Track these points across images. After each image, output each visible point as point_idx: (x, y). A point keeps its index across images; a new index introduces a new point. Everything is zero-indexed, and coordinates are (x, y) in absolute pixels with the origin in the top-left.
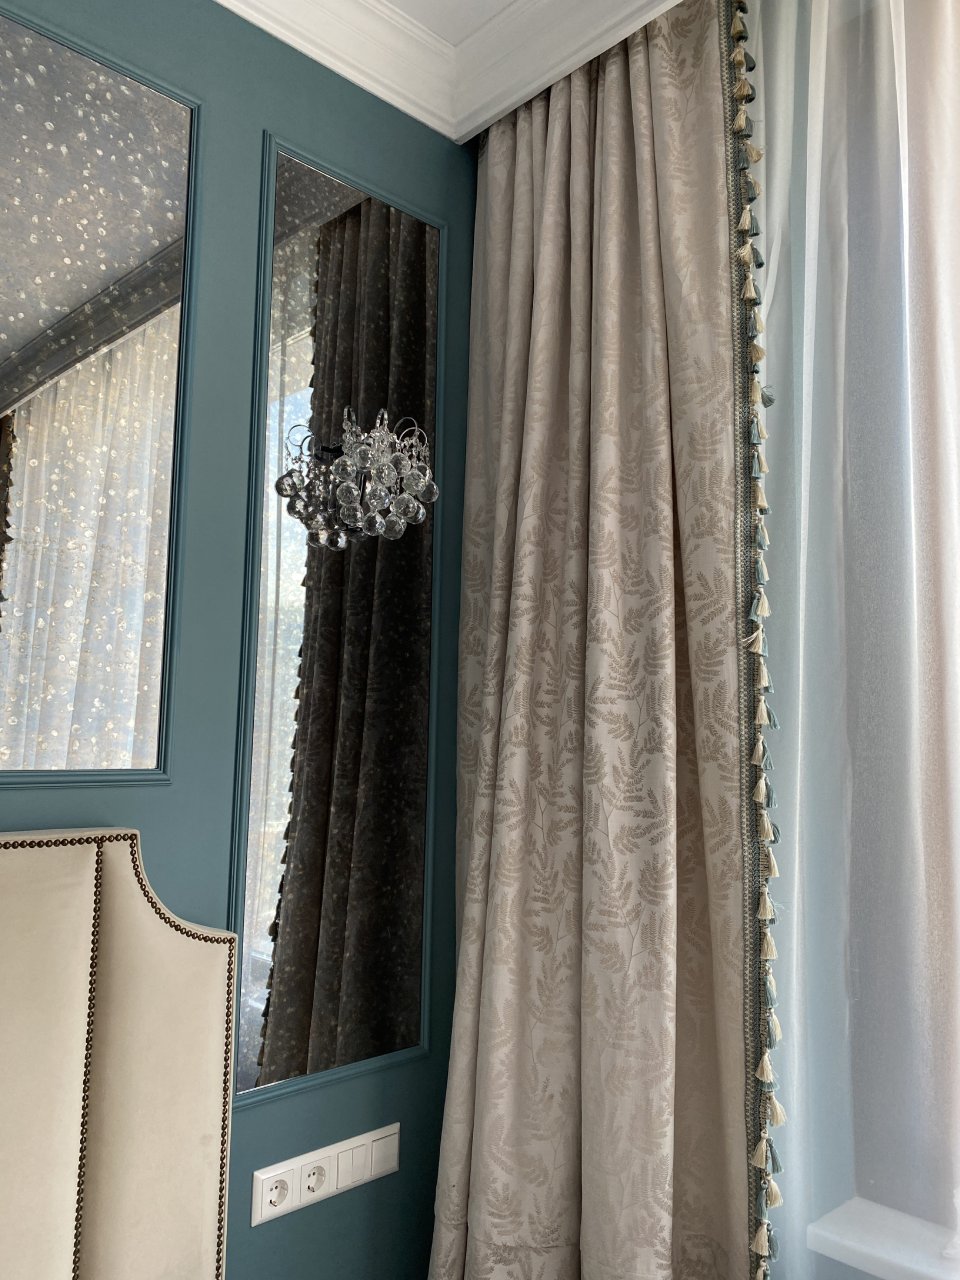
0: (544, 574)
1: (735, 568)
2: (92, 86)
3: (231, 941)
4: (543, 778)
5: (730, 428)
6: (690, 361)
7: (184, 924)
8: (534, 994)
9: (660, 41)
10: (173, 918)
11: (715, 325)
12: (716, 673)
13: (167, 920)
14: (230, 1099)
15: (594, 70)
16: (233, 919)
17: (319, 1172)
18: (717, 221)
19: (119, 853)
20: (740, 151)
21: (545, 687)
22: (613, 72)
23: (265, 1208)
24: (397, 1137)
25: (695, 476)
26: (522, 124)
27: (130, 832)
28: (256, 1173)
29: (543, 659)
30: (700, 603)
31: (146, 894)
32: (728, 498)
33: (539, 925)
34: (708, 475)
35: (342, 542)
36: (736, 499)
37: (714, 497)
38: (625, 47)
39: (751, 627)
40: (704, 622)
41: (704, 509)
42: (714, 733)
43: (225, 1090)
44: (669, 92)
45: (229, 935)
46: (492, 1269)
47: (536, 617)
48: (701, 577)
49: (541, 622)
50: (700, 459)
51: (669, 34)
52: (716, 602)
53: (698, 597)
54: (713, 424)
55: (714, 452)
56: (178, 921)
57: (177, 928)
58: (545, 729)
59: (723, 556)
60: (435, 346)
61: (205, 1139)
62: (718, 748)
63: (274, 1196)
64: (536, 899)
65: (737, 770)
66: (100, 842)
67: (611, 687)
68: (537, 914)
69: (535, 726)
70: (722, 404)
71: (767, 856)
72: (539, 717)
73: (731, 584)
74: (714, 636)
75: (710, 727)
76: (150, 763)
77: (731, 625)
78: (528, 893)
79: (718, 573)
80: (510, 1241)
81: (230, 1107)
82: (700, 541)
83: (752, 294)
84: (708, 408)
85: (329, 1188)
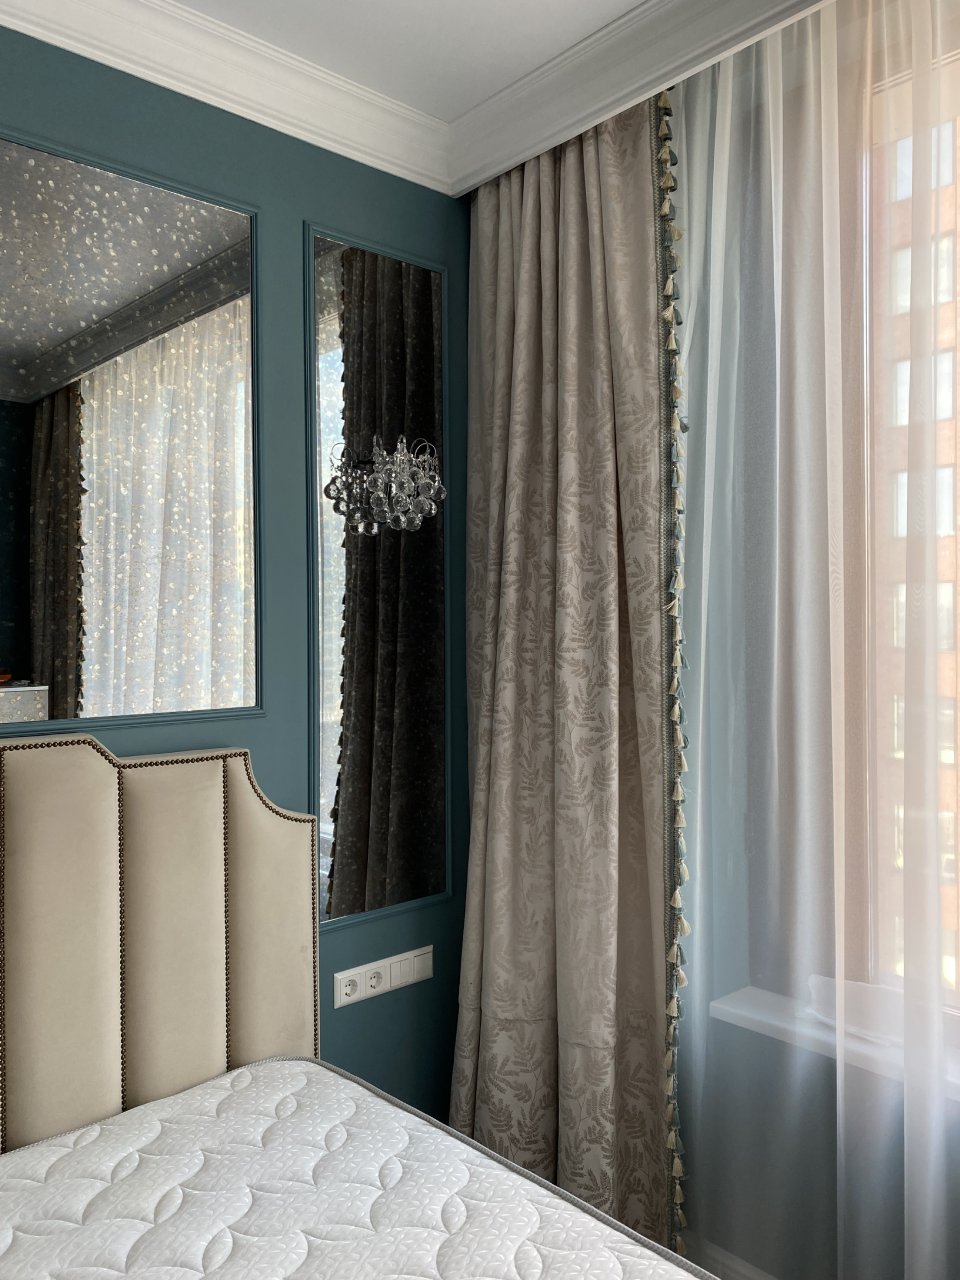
0: (527, 553)
1: (659, 554)
2: (181, 215)
3: (313, 821)
4: (528, 704)
5: (657, 450)
6: (628, 398)
7: (281, 810)
8: (524, 854)
9: (606, 137)
10: (274, 806)
11: (646, 371)
12: (646, 630)
13: (270, 808)
14: (317, 925)
15: (557, 154)
16: (312, 806)
17: (378, 976)
18: (648, 288)
19: (237, 765)
20: (666, 231)
21: (529, 637)
22: (571, 158)
23: (342, 998)
24: (430, 955)
25: (631, 485)
26: (503, 189)
27: (243, 751)
28: (336, 975)
29: (527, 617)
30: (635, 579)
31: (256, 791)
32: (654, 503)
33: (527, 806)
34: (640, 485)
35: (375, 530)
36: (661, 503)
37: (645, 501)
38: (580, 139)
39: (671, 597)
40: (638, 593)
41: (638, 511)
42: (644, 672)
43: (314, 919)
44: (613, 179)
45: (311, 817)
46: (498, 1034)
47: (520, 587)
48: (636, 561)
49: (525, 589)
50: (635, 473)
51: (614, 130)
52: (646, 579)
53: (634, 575)
54: (645, 446)
55: (645, 468)
56: (278, 809)
57: (277, 813)
58: (530, 667)
59: (651, 546)
60: (441, 370)
61: (303, 949)
62: (647, 683)
63: (348, 990)
64: (524, 788)
65: (659, 698)
66: (224, 758)
67: (573, 640)
68: (525, 798)
69: (521, 666)
70: (651, 432)
71: (680, 757)
72: (524, 660)
73: (656, 566)
74: (645, 603)
75: (642, 669)
76: (252, 703)
77: (657, 596)
78: (518, 784)
79: (648, 558)
80: (509, 1016)
81: (317, 930)
82: (635, 534)
83: (673, 346)
84: (641, 435)
85: (385, 986)
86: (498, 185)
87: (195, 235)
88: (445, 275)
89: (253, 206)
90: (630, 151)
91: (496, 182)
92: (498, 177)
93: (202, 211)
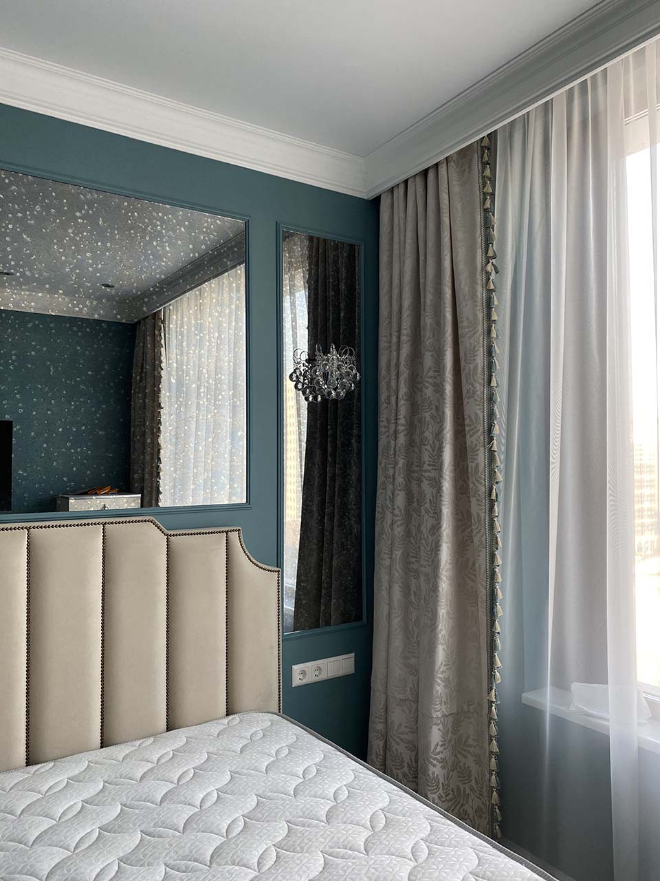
1: (484, 412)
3: (278, 571)
4: (415, 504)
5: (482, 349)
6: (464, 319)
7: (260, 564)
9: (452, 164)
10: (255, 562)
11: (476, 302)
12: (475, 459)
13: (253, 563)
14: (281, 637)
16: (279, 563)
17: (319, 669)
18: (476, 252)
19: (234, 536)
20: (487, 218)
23: (297, 681)
24: (353, 659)
25: (467, 371)
27: (238, 528)
28: (293, 667)
30: (469, 428)
31: (245, 552)
32: (481, 381)
34: (472, 371)
35: (319, 399)
36: (484, 381)
37: (474, 380)
38: (437, 165)
39: (491, 439)
40: (471, 436)
41: (470, 386)
42: (474, 485)
43: (279, 630)
44: (456, 189)
45: (278, 569)
48: (469, 417)
50: (469, 363)
51: (457, 159)
52: (476, 427)
53: (469, 425)
54: (475, 346)
55: (474, 360)
56: (258, 563)
57: (257, 566)
59: (478, 407)
61: (272, 647)
62: (477, 491)
63: (301, 676)
64: (413, 557)
65: (484, 501)
66: (227, 532)
67: (429, 465)
68: (413, 563)
70: (478, 338)
71: (497, 538)
73: (482, 420)
74: (475, 442)
75: (473, 483)
76: (244, 501)
77: (482, 438)
78: (408, 555)
79: (476, 415)
81: (281, 640)
82: (469, 400)
83: (492, 287)
84: (472, 341)
85: (324, 676)
86: (392, 192)
87: (213, 235)
88: (362, 247)
89: (247, 216)
90: (467, 171)
91: (392, 190)
92: (393, 188)
93: (218, 221)
